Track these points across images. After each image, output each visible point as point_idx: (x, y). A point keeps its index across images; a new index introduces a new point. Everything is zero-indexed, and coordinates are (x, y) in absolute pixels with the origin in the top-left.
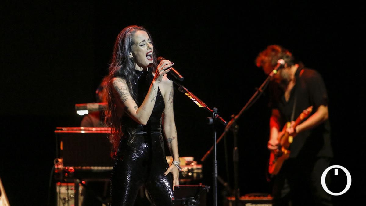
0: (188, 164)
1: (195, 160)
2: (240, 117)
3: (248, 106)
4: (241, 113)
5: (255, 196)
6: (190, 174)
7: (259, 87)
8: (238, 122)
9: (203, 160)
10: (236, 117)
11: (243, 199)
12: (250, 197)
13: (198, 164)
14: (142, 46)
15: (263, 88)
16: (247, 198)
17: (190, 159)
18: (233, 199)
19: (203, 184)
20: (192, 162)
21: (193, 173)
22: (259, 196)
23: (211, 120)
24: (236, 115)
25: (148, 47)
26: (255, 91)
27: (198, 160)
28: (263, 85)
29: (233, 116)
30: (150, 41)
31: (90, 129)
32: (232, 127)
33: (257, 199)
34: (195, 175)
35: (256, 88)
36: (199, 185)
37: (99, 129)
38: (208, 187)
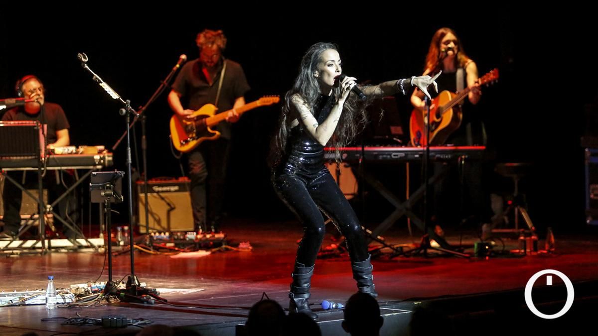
0: (100, 152)
1: (105, 148)
2: (147, 108)
3: (154, 98)
4: (148, 104)
5: (161, 180)
6: (102, 161)
7: (164, 79)
8: (145, 113)
9: (114, 148)
10: (144, 108)
11: (150, 182)
12: (156, 180)
13: (109, 152)
14: (329, 66)
15: (167, 82)
16: (154, 182)
17: (102, 147)
18: (143, 183)
19: (118, 171)
20: (104, 151)
21: (104, 161)
22: (165, 180)
23: (124, 111)
24: (143, 106)
25: (337, 69)
26: (161, 84)
27: (109, 148)
28: (167, 78)
29: (141, 107)
30: (340, 62)
31: (9, 122)
32: (140, 117)
33: (163, 182)
34: (106, 163)
35: (161, 82)
36: (114, 171)
37: (17, 122)
38: (123, 173)
